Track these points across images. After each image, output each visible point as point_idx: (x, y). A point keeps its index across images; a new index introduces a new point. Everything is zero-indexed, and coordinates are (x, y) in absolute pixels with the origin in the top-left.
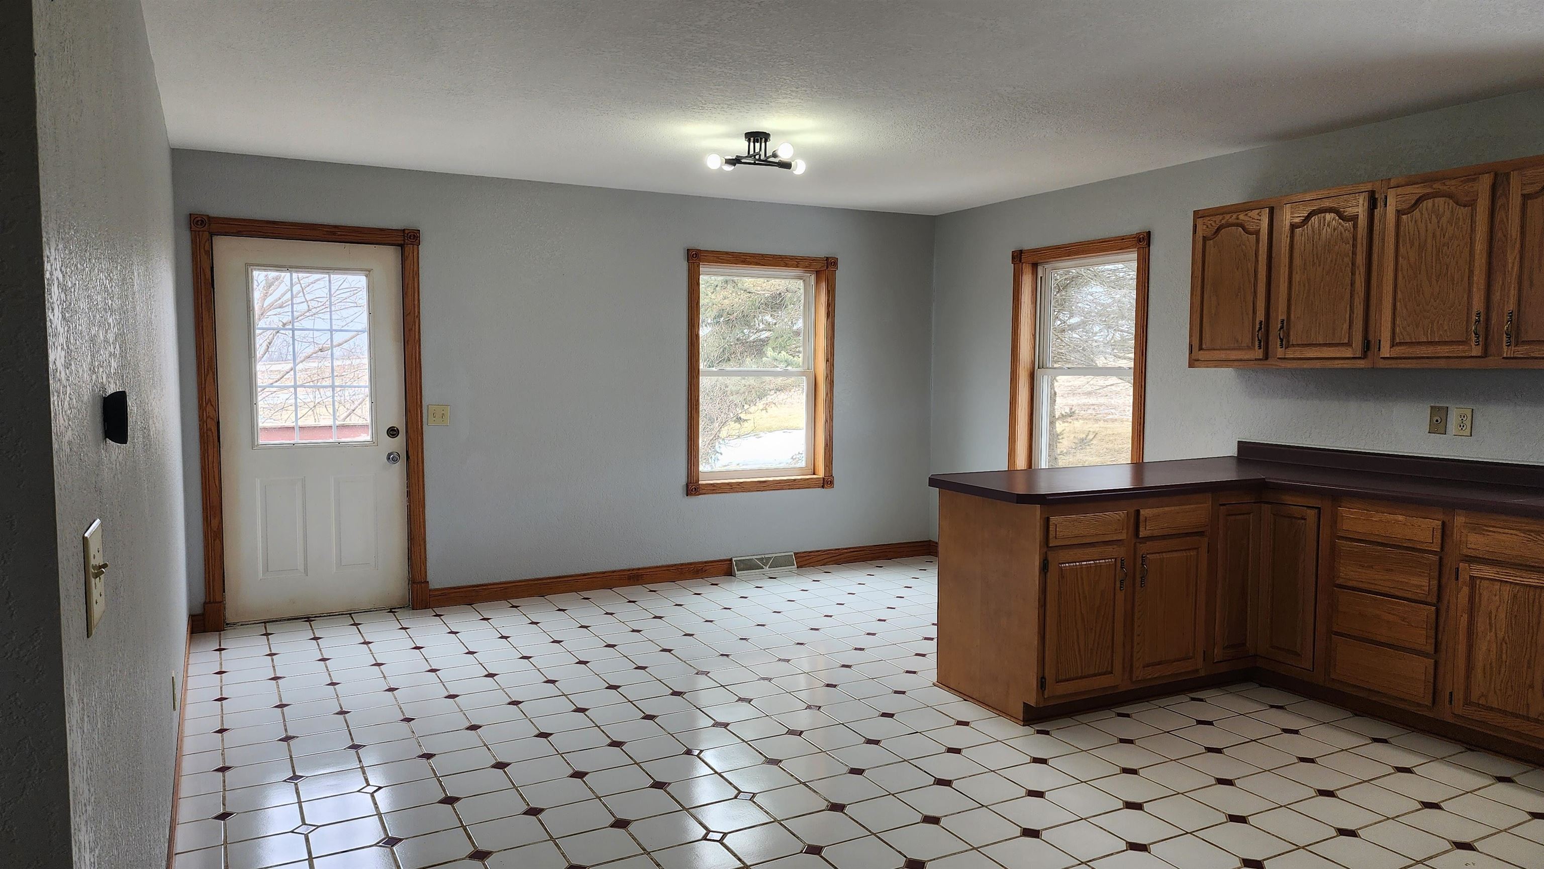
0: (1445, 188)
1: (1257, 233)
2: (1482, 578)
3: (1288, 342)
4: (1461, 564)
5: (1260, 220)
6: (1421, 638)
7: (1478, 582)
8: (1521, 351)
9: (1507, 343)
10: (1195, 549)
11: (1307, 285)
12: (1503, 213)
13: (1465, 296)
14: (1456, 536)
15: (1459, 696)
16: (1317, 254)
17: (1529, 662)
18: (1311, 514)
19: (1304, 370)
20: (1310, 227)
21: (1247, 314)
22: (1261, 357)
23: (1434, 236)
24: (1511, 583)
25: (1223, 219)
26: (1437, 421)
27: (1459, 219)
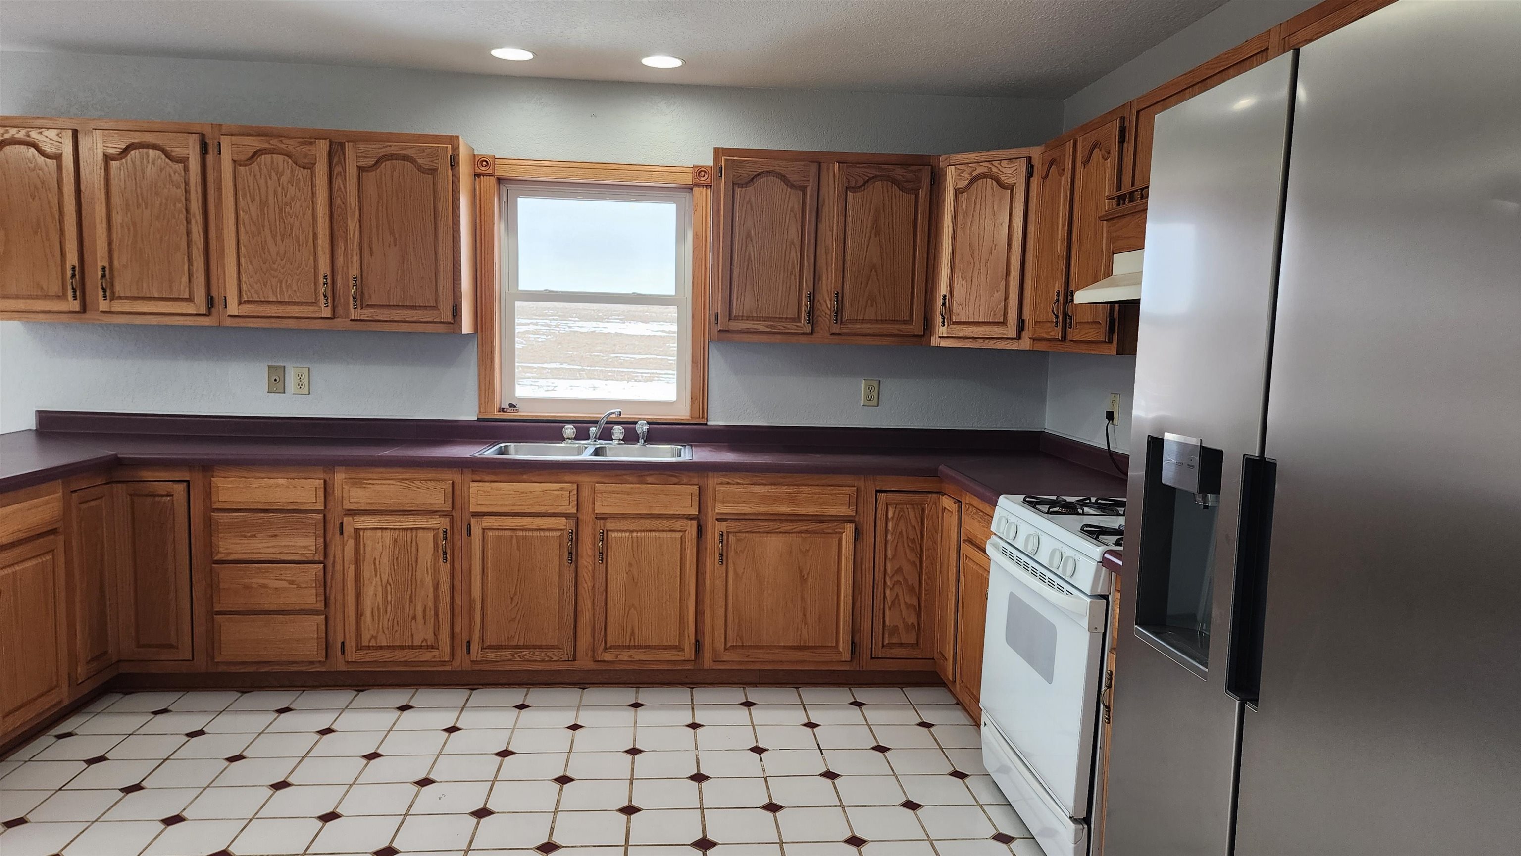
0: (283, 146)
1: (58, 158)
2: (365, 529)
3: (113, 293)
4: (345, 519)
5: (61, 143)
6: (310, 598)
7: (361, 533)
8: (367, 314)
9: (354, 306)
10: (50, 551)
11: (132, 229)
12: (340, 182)
13: (312, 258)
14: (338, 493)
15: (351, 645)
16: (141, 194)
17: (411, 597)
18: (180, 488)
19: (135, 326)
20: (129, 161)
21: (53, 256)
22: (77, 310)
23: (275, 193)
24: (391, 529)
25: (7, 132)
26: (275, 380)
27: (299, 181)
